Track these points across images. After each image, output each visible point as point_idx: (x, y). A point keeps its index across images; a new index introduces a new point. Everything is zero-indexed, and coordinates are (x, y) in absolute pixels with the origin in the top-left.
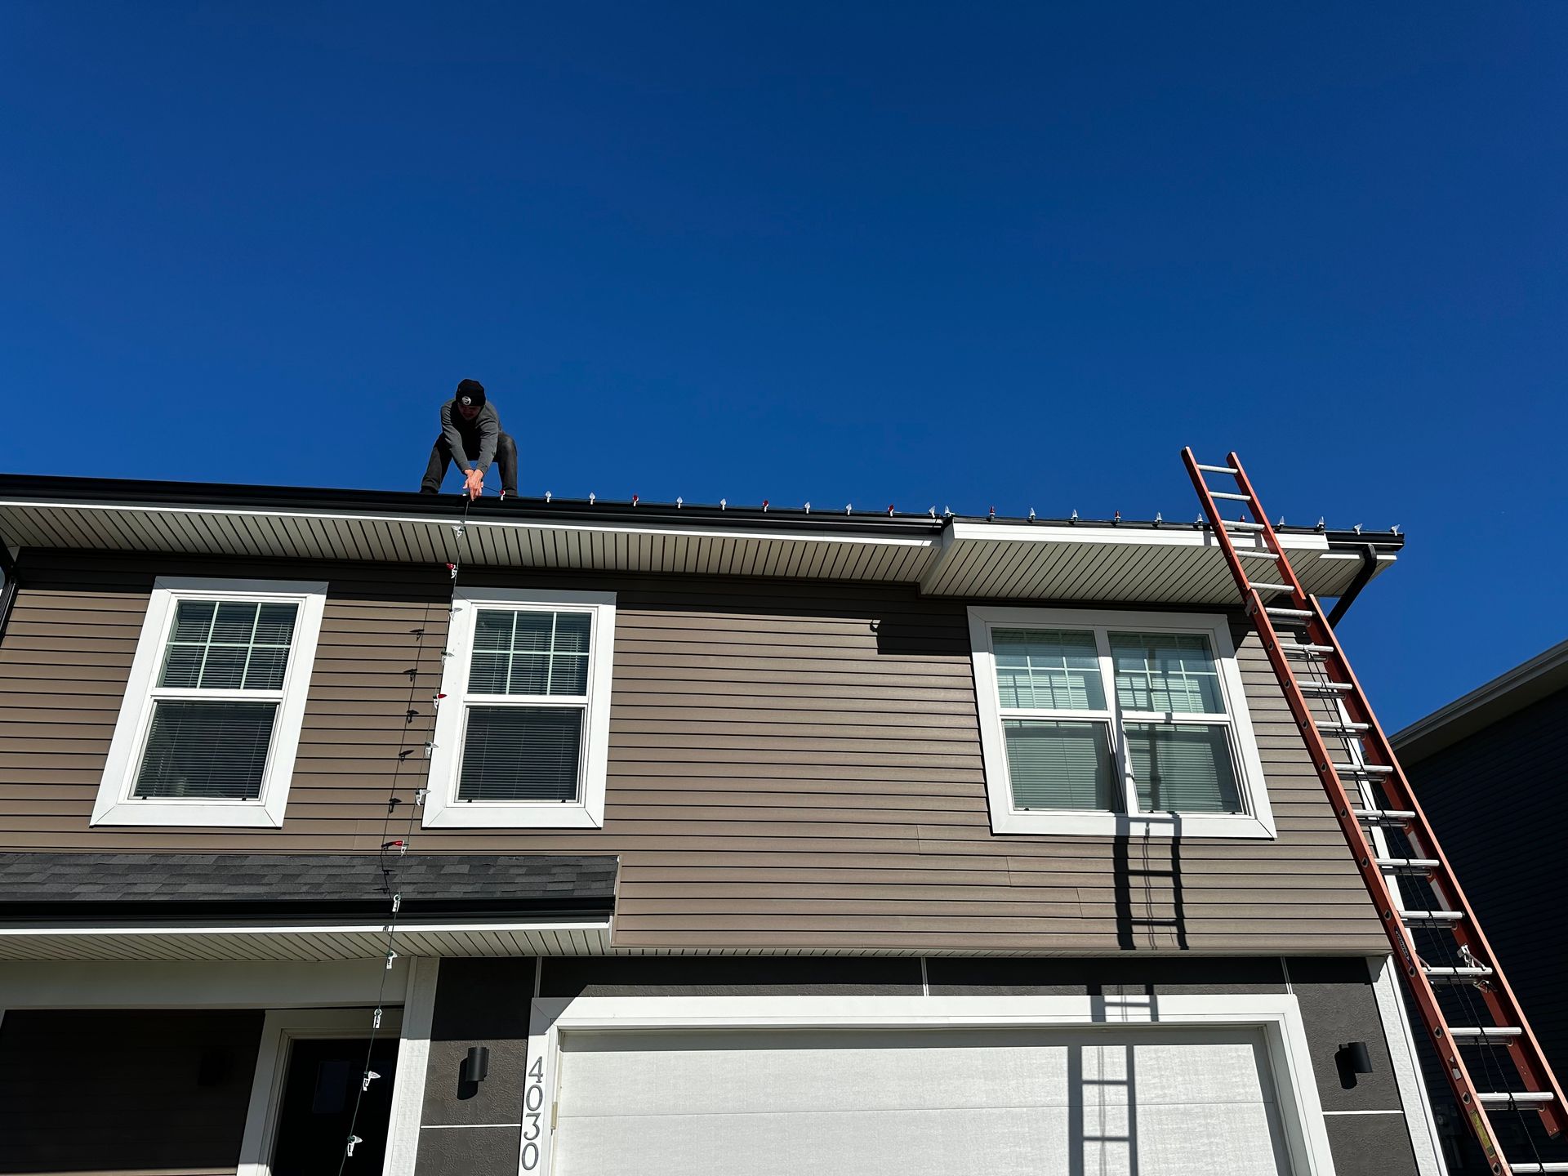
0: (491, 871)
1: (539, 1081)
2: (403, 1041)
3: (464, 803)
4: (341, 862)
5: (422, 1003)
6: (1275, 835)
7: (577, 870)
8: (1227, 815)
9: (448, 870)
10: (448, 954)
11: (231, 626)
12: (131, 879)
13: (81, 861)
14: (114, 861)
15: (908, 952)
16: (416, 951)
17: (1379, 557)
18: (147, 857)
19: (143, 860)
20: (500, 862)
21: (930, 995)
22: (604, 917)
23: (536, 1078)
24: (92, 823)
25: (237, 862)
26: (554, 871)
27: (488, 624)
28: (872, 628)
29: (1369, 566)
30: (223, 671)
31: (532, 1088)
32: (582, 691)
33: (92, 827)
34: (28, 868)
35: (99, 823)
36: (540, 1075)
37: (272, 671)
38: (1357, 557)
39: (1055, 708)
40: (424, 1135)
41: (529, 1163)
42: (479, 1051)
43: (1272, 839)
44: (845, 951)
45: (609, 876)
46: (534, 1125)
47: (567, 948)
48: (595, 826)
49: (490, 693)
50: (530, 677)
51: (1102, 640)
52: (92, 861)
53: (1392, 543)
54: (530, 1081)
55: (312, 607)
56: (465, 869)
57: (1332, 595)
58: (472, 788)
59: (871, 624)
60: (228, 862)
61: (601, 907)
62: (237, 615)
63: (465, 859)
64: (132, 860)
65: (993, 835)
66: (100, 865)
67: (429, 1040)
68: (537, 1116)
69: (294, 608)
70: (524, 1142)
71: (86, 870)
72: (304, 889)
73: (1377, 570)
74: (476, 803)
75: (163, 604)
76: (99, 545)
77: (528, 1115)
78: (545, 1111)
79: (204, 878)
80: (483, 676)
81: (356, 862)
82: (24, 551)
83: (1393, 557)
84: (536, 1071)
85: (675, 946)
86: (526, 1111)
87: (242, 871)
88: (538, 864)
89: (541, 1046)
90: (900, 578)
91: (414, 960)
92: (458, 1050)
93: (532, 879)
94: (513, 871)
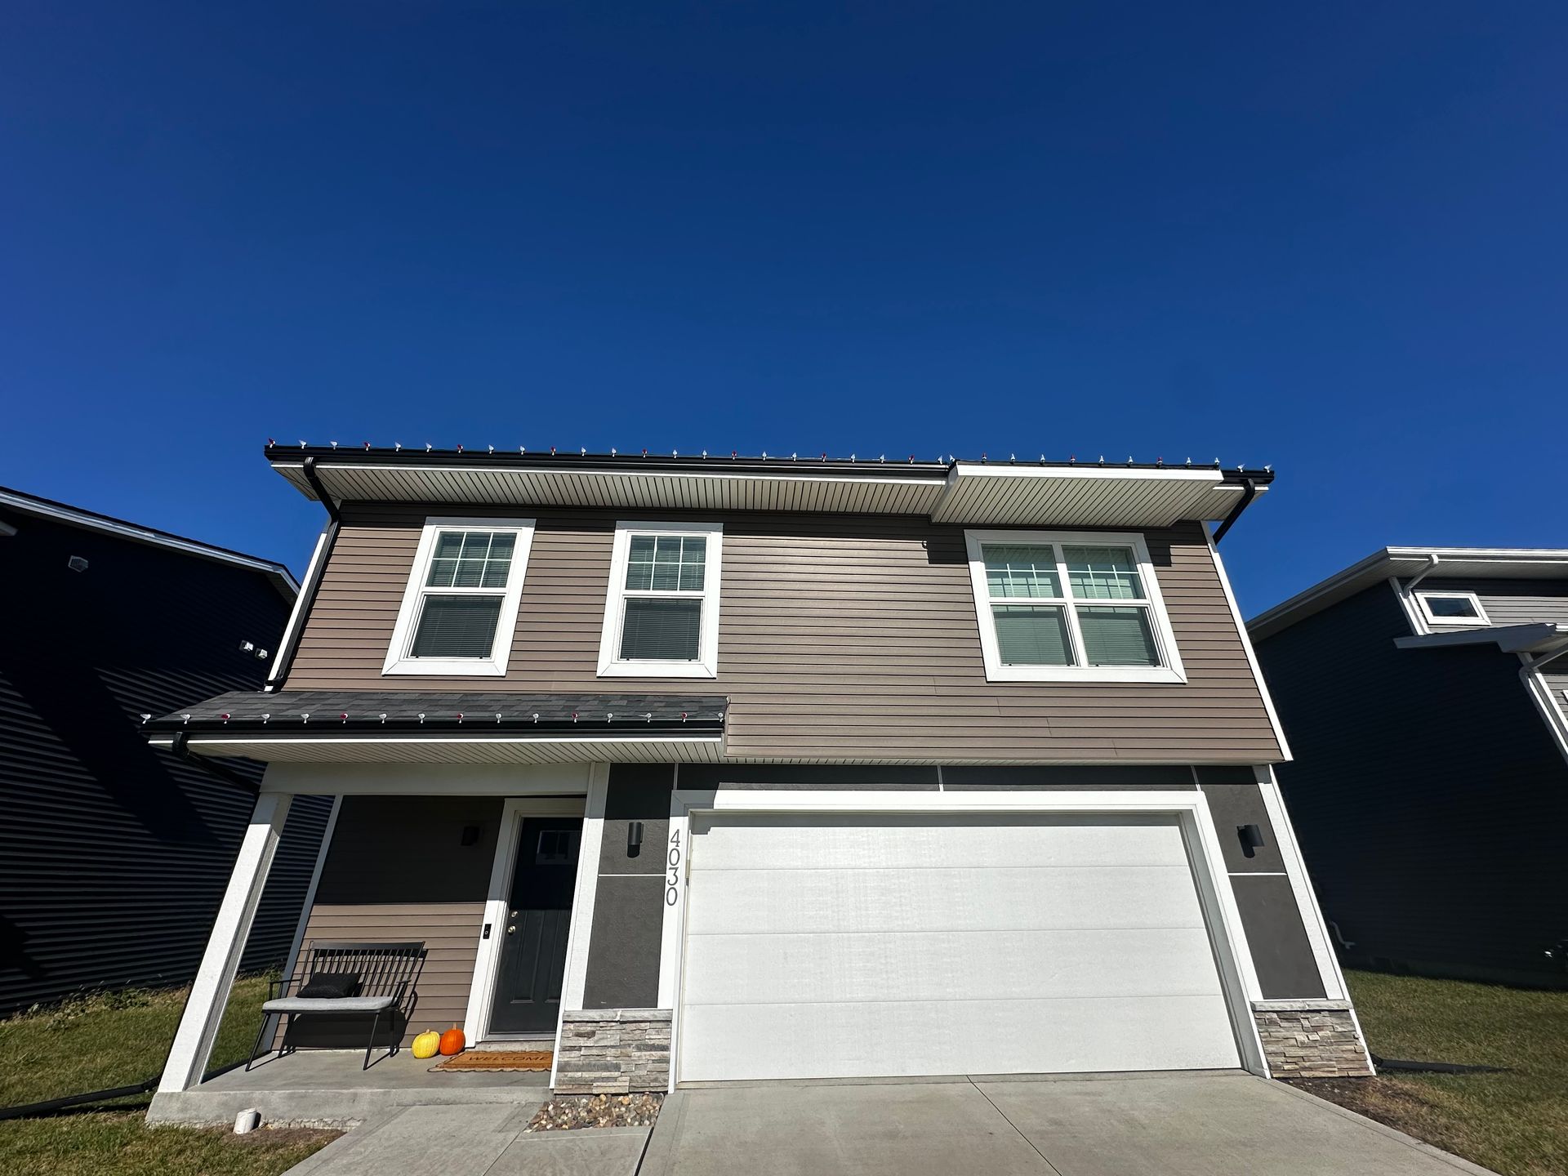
0: (642, 704)
1: (677, 846)
2: (586, 820)
3: (624, 661)
4: (544, 698)
5: (598, 793)
6: (1186, 681)
7: (701, 704)
8: (1151, 667)
9: (613, 703)
10: (616, 761)
11: (472, 549)
12: (403, 708)
13: (375, 697)
14: (395, 697)
15: (929, 762)
16: (596, 759)
17: (1256, 488)
18: (417, 695)
19: (413, 697)
20: (648, 699)
21: (944, 790)
22: (718, 734)
23: (676, 844)
24: (383, 673)
25: (475, 698)
26: (684, 704)
27: (638, 545)
28: (923, 546)
29: (1249, 494)
30: (468, 575)
31: (673, 850)
32: (701, 588)
33: (384, 676)
34: (339, 701)
35: (388, 673)
36: (678, 842)
37: (499, 575)
38: (1242, 488)
39: (1030, 597)
40: (600, 881)
41: (671, 901)
42: (635, 825)
43: (1184, 684)
44: (885, 761)
45: (724, 708)
46: (674, 875)
47: (694, 757)
48: (710, 676)
49: (641, 589)
50: (665, 579)
51: (1058, 552)
52: (381, 697)
53: (1266, 478)
54: (671, 846)
55: (525, 535)
56: (624, 703)
57: (1216, 520)
58: (629, 650)
59: (923, 543)
60: (469, 698)
61: (716, 728)
62: (478, 541)
63: (624, 697)
64: (406, 697)
65: (988, 682)
66: (384, 699)
67: (603, 820)
68: (676, 869)
69: (514, 536)
70: (667, 887)
71: (377, 702)
72: (516, 714)
73: (1255, 496)
74: (632, 661)
75: (430, 534)
76: (416, 498)
77: (670, 869)
78: (682, 865)
79: (451, 707)
80: (634, 578)
81: (553, 698)
82: (345, 503)
83: (1267, 488)
84: (675, 839)
85: (776, 756)
86: (669, 865)
87: (477, 703)
88: (672, 700)
89: (678, 824)
90: (917, 512)
91: (593, 764)
92: (623, 825)
93: (668, 709)
94: (656, 704)
